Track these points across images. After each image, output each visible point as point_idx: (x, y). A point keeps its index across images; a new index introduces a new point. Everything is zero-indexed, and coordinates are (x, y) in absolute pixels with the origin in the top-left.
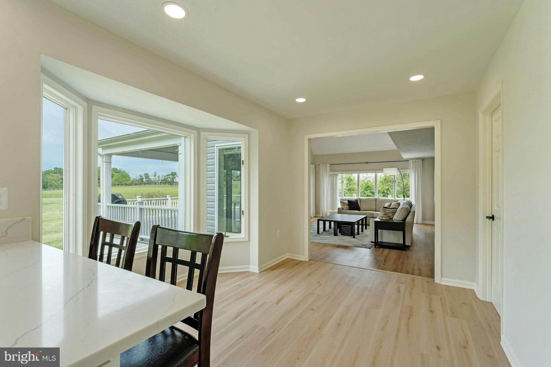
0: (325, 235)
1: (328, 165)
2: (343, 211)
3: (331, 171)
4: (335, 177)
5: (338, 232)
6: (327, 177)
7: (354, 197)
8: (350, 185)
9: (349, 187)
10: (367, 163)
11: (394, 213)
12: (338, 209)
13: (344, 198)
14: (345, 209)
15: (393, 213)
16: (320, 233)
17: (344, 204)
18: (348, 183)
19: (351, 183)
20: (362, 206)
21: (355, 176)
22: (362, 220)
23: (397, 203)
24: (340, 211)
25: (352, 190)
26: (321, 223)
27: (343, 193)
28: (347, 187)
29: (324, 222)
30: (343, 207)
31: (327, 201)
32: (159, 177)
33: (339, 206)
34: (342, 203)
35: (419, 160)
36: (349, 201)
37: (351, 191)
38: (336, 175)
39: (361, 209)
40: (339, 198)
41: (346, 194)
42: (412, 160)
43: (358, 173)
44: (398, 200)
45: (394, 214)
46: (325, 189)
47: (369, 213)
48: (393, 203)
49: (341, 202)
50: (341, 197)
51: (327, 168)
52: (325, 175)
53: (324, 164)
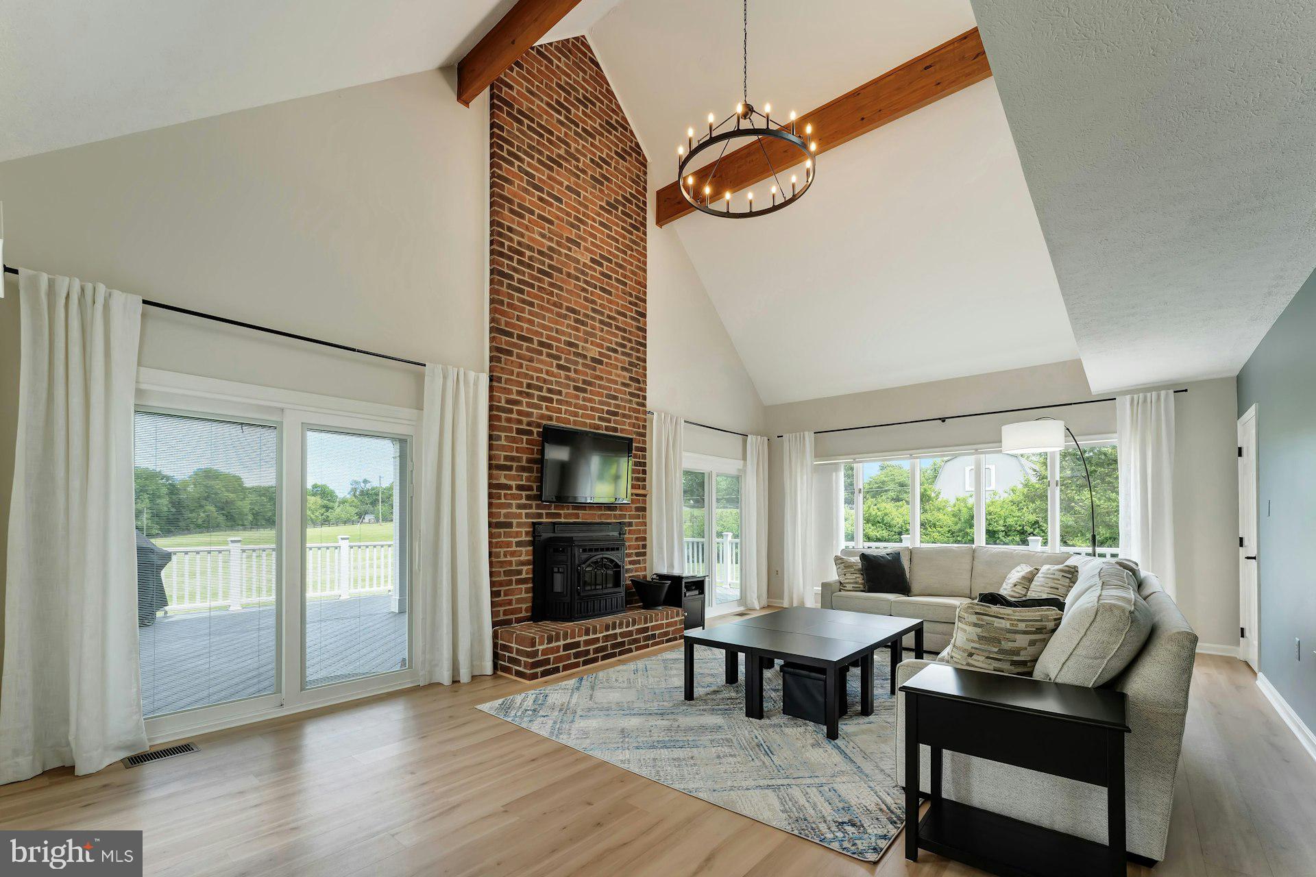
1: (809, 437)
2: (843, 593)
3: (818, 455)
4: (834, 474)
6: (805, 477)
10: (943, 420)
11: (1045, 633)
12: (824, 584)
14: (849, 587)
15: (1039, 630)
17: (846, 567)
20: (918, 576)
23: (1060, 567)
24: (830, 597)
30: (842, 579)
31: (805, 555)
33: (828, 573)
34: (842, 565)
35: (1163, 393)
36: (864, 557)
39: (915, 587)
40: (836, 547)
42: (1128, 397)
43: (911, 458)
44: (1068, 556)
45: (1045, 642)
46: (799, 515)
48: (1044, 568)
49: (837, 561)
51: (804, 445)
52: (799, 470)
53: (798, 434)
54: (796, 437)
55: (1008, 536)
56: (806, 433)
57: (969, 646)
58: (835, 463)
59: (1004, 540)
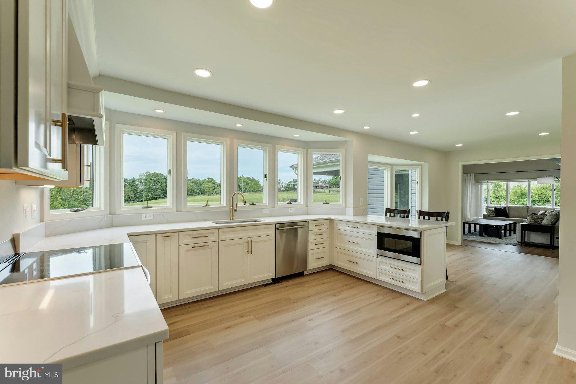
0: (471, 235)
1: (472, 176)
2: (489, 217)
3: (475, 180)
4: (479, 185)
5: (484, 234)
6: (471, 186)
7: (502, 205)
8: (498, 191)
9: (497, 194)
10: (518, 172)
12: (484, 215)
13: (490, 205)
14: (491, 215)
15: (542, 218)
16: (465, 234)
17: (490, 211)
18: (495, 190)
19: (499, 190)
20: (512, 213)
21: (503, 184)
22: (510, 225)
24: (485, 217)
25: (501, 198)
26: (467, 226)
27: (489, 200)
28: (494, 194)
29: (470, 224)
30: (489, 214)
31: (470, 208)
32: (282, 184)
33: (485, 213)
36: (495, 208)
37: (499, 199)
38: (481, 184)
39: (510, 216)
40: (484, 206)
41: (492, 202)
43: (507, 181)
45: (543, 220)
46: (468, 197)
47: (518, 220)
49: (487, 209)
50: (486, 205)
51: (470, 177)
52: (468, 185)
53: (468, 174)
54: (468, 175)
55: (541, 202)
56: (471, 174)
57: (530, 221)
58: (481, 183)
59: (538, 204)
